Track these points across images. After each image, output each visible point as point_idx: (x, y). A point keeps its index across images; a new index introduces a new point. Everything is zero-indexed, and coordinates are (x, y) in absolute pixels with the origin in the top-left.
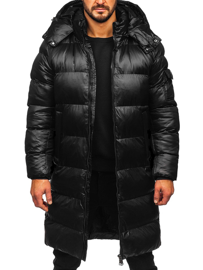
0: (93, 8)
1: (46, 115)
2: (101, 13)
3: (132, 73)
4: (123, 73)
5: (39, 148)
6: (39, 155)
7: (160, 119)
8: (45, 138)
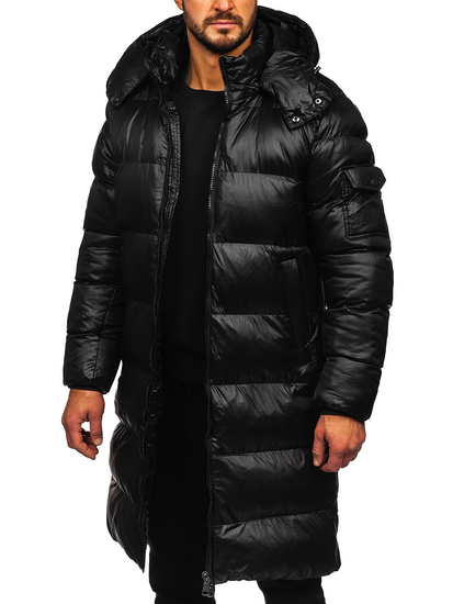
0: (208, 22)
1: (108, 254)
2: (225, 32)
3: (253, 170)
4: (236, 170)
5: (86, 323)
6: (85, 337)
7: (336, 278)
8: (101, 304)
